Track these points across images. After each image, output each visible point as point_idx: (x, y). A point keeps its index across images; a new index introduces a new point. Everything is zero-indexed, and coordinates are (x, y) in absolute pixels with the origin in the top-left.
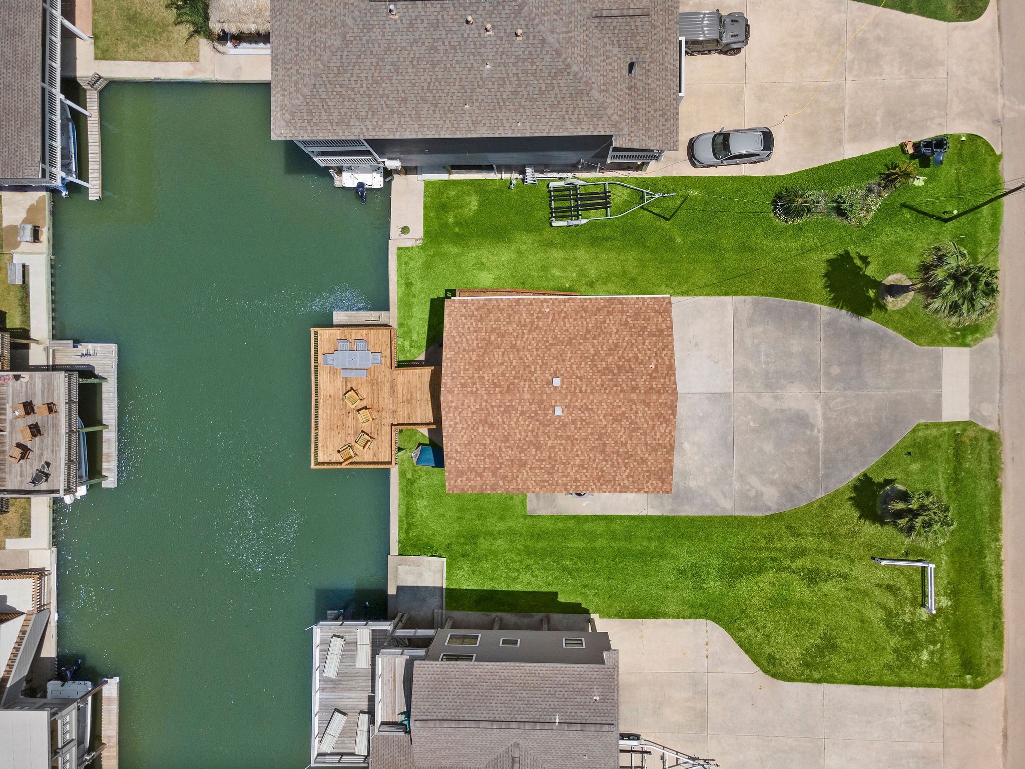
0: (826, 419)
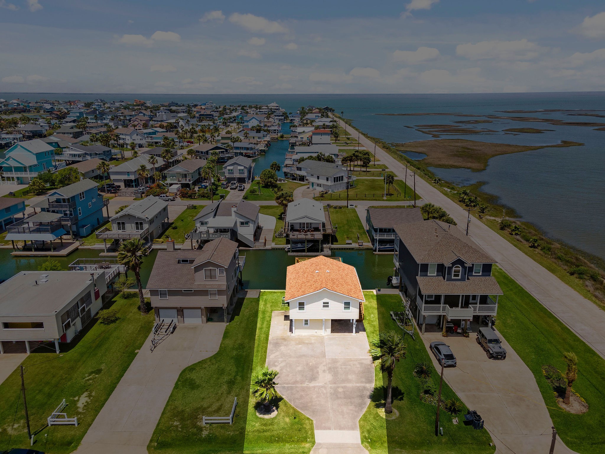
0: (314, 387)
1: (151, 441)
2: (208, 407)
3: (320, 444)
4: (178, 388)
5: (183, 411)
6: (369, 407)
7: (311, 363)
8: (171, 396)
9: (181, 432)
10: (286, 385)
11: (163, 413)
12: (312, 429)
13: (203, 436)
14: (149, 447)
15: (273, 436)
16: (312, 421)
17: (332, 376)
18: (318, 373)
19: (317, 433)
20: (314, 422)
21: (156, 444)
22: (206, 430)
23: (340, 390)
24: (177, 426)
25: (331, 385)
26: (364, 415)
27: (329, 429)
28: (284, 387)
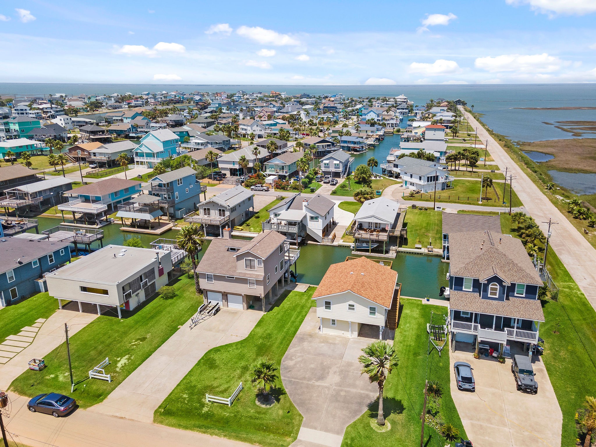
0: (319, 386)
1: (160, 407)
2: (217, 387)
3: (300, 441)
4: (199, 365)
5: (195, 386)
6: (363, 416)
7: (325, 363)
8: (190, 372)
9: (186, 404)
10: (293, 380)
11: (178, 385)
12: (299, 426)
13: (203, 412)
14: (156, 412)
15: (262, 424)
16: (303, 418)
17: (341, 378)
18: (328, 373)
19: (302, 429)
20: (304, 419)
21: (163, 410)
22: (207, 407)
23: (343, 393)
24: (185, 399)
25: (335, 387)
26: (355, 422)
27: (316, 428)
28: (290, 381)
